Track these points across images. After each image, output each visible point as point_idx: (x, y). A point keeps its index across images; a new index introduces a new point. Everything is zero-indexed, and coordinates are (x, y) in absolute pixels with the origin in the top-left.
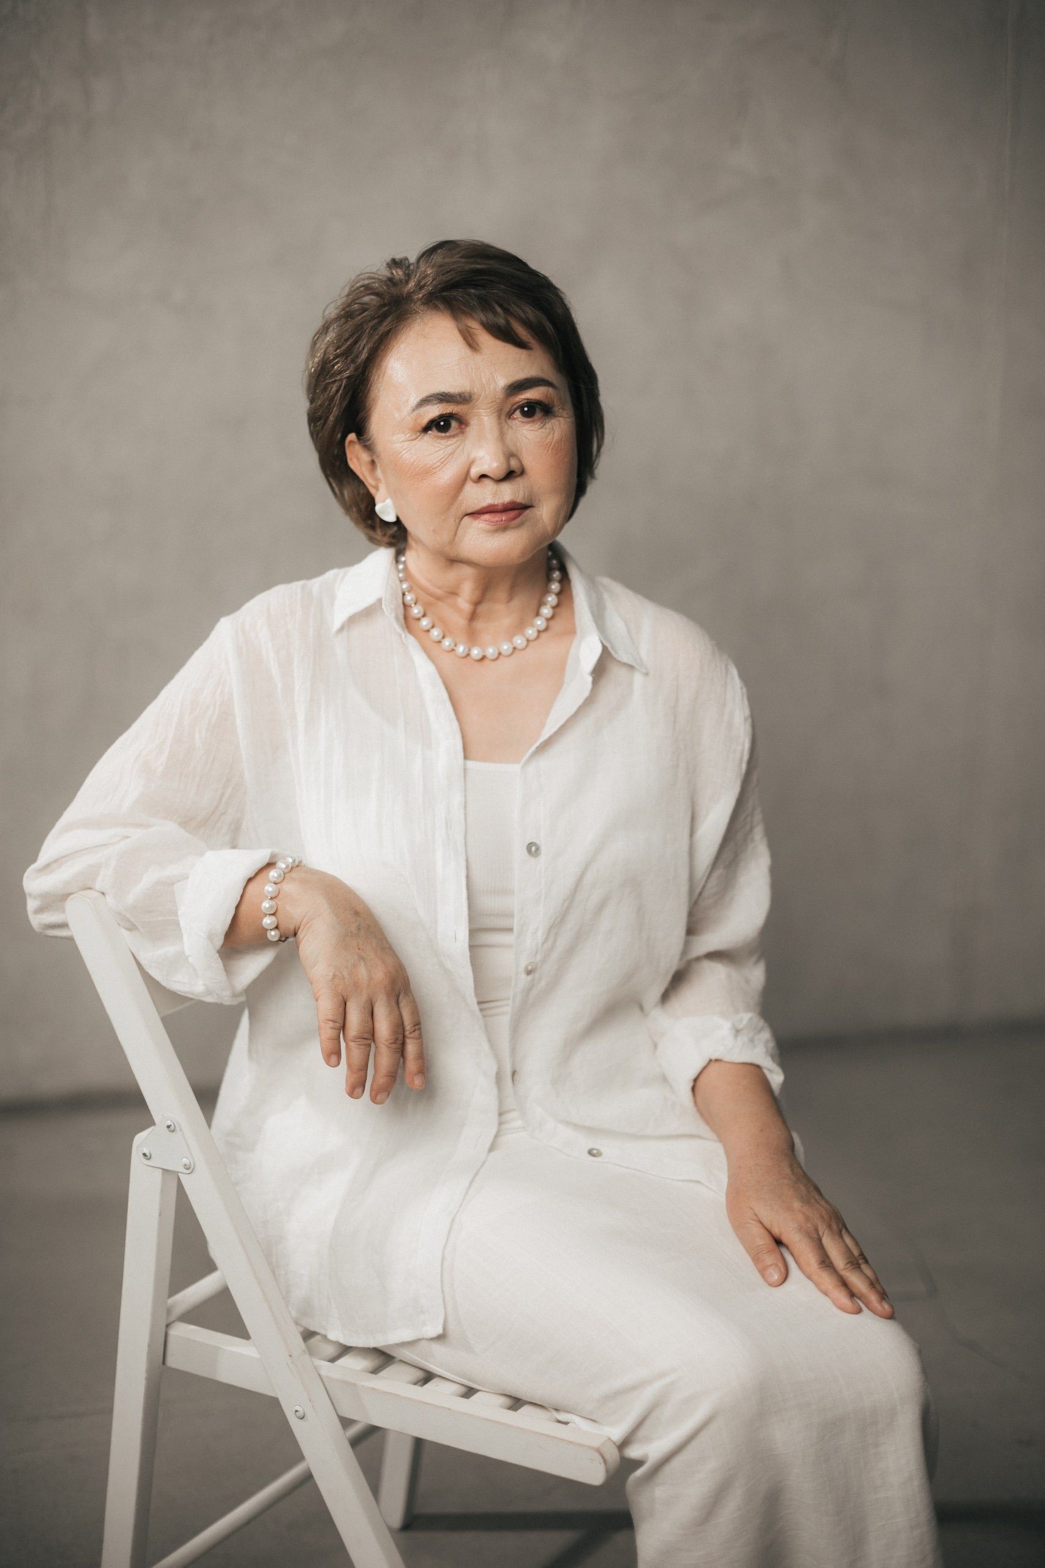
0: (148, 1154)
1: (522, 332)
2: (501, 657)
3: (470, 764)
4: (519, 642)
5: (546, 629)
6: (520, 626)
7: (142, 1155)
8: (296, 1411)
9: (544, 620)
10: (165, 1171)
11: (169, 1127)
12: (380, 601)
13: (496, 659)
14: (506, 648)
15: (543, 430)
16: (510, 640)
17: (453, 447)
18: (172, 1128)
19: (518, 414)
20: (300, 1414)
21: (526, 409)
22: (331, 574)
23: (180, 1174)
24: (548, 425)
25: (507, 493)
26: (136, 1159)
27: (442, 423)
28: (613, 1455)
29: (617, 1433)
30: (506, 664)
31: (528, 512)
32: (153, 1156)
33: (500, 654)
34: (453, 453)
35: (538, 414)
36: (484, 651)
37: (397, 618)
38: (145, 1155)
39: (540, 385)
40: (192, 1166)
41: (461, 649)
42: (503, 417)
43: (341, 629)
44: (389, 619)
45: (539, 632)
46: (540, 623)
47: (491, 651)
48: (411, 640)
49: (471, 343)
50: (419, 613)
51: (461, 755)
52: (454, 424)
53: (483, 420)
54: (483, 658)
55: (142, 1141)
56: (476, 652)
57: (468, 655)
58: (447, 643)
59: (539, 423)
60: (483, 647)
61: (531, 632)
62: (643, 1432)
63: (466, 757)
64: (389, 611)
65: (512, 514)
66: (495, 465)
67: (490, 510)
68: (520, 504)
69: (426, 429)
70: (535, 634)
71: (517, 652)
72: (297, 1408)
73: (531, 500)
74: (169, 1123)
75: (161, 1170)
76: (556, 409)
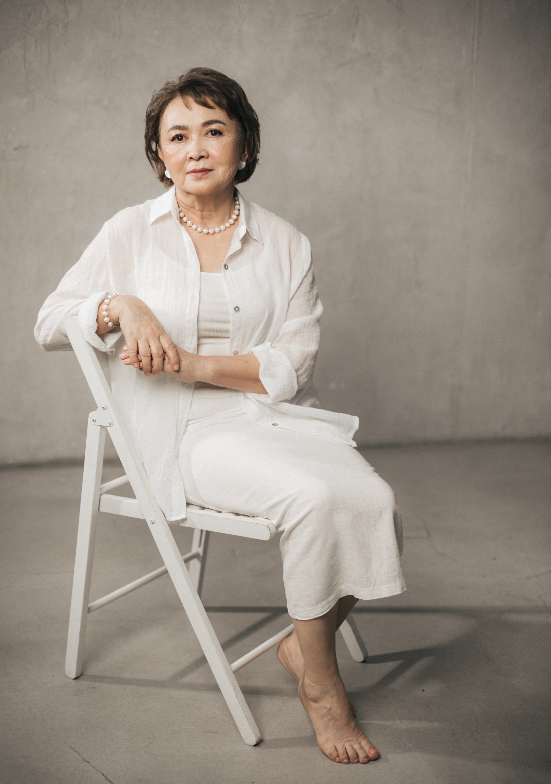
0: (95, 420)
1: (211, 103)
2: (215, 233)
3: (202, 272)
4: (222, 228)
5: (234, 224)
6: (222, 222)
7: (92, 421)
8: (151, 520)
9: (233, 220)
10: (102, 426)
11: (103, 408)
12: (170, 212)
13: (213, 234)
14: (217, 230)
15: (218, 141)
16: (219, 226)
17: (182, 146)
18: (104, 408)
19: (210, 134)
20: (153, 521)
21: (213, 133)
22: (148, 202)
23: (107, 427)
24: (220, 139)
25: (202, 164)
26: (90, 423)
27: (180, 138)
28: (273, 530)
29: (275, 522)
30: (218, 237)
31: (212, 172)
32: (96, 421)
33: (215, 232)
34: (181, 149)
35: (218, 134)
36: (208, 230)
37: (177, 219)
38: (93, 420)
39: (217, 123)
40: (112, 423)
41: (199, 229)
42: (202, 135)
43: (153, 223)
44: (175, 220)
45: (231, 225)
46: (231, 221)
47: (211, 231)
48: (182, 228)
49: (188, 106)
50: (182, 215)
51: (199, 269)
52: (184, 138)
53: (194, 136)
54: (208, 233)
55: (92, 415)
56: (205, 231)
57: (202, 231)
58: (194, 227)
59: (216, 138)
60: (208, 229)
61: (227, 225)
62: (285, 520)
63: (201, 271)
64: (174, 215)
65: (203, 173)
66: (196, 153)
67: (195, 171)
68: (207, 169)
69: (173, 139)
70: (229, 226)
71: (221, 232)
72: (152, 519)
73: (213, 167)
74: (103, 406)
75: (100, 426)
76: (224, 133)
